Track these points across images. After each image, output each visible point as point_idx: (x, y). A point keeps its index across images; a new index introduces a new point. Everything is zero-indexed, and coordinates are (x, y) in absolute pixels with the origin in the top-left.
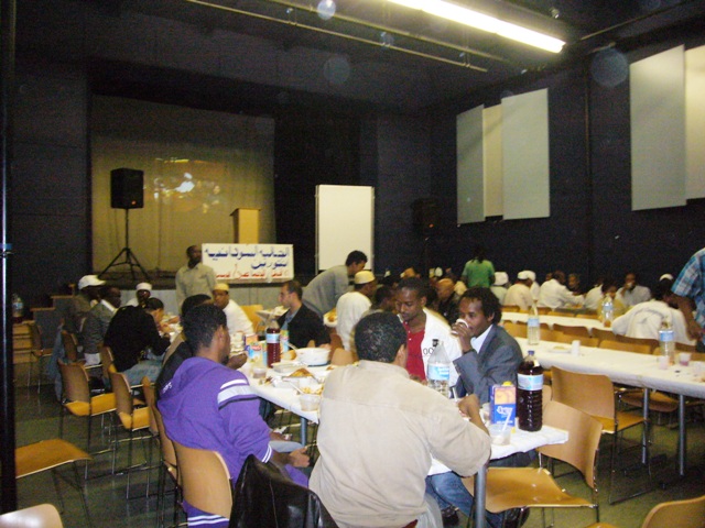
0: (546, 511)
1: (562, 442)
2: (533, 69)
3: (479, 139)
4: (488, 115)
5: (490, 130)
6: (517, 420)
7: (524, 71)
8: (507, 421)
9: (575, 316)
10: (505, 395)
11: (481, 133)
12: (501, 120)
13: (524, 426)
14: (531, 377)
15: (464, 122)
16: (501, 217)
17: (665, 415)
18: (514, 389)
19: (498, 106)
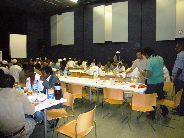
0: (64, 118)
1: (66, 102)
2: (70, 6)
3: (56, 23)
4: (59, 17)
5: (59, 21)
6: (54, 97)
7: (68, 6)
8: (51, 98)
9: (78, 70)
10: (51, 92)
11: (57, 21)
12: (62, 19)
13: (56, 99)
14: (58, 87)
15: (52, 18)
16: (62, 44)
17: (94, 92)
18: (53, 90)
19: (61, 15)
